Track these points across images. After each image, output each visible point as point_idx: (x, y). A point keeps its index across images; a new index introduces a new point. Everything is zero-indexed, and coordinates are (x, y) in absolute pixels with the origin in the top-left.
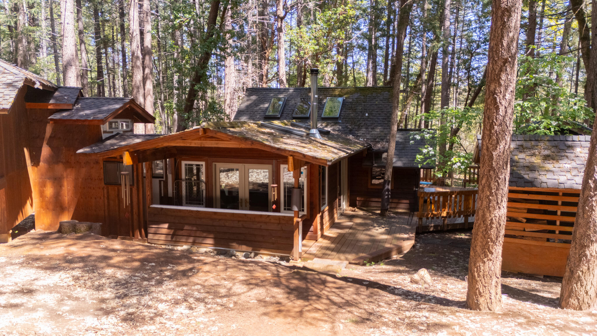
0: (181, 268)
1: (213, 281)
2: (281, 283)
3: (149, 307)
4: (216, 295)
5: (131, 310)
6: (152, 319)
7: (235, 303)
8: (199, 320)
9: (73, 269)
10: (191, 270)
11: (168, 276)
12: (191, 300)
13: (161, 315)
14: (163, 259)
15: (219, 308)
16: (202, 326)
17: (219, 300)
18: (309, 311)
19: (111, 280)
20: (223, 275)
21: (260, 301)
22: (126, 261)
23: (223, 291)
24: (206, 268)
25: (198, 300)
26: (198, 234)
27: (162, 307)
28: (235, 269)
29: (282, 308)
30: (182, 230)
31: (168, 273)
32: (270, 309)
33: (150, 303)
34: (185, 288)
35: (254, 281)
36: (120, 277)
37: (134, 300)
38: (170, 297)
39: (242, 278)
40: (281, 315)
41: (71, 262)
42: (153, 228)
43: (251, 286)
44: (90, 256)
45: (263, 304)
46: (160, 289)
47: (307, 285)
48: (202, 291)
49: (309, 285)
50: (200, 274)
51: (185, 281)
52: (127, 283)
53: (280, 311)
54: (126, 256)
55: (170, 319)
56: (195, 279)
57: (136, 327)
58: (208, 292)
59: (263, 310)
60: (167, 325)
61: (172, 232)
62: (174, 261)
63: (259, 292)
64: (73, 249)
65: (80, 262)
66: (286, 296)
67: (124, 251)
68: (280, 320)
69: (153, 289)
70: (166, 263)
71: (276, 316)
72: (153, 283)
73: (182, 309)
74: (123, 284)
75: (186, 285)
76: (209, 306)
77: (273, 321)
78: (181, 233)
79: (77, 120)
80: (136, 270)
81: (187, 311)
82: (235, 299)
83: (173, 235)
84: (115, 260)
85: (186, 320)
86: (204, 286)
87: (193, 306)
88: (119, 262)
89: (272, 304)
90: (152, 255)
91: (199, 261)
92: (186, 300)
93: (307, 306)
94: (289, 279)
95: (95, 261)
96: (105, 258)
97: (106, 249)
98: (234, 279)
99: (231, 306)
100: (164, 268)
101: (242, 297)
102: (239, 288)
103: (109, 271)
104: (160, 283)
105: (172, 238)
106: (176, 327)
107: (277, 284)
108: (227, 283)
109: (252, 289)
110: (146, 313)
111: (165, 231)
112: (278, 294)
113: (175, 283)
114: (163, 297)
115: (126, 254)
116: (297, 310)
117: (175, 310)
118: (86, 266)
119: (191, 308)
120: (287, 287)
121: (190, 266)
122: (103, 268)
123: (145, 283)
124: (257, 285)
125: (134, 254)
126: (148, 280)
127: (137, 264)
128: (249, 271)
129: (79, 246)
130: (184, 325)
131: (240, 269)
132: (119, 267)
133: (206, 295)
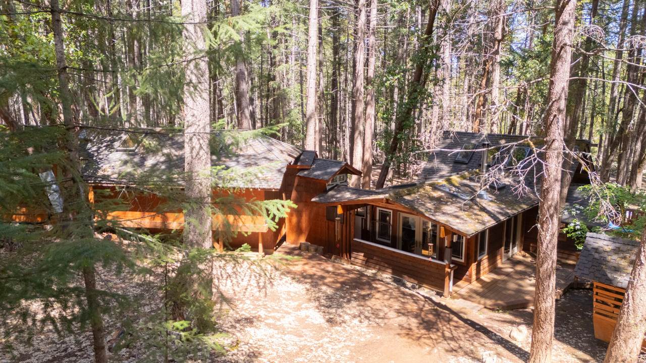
0: (363, 293)
1: (378, 307)
2: (420, 315)
3: (340, 316)
4: (377, 316)
5: (332, 316)
6: (340, 323)
7: (385, 324)
8: (363, 330)
9: (306, 283)
10: (368, 295)
11: (354, 298)
12: (362, 317)
13: (345, 323)
14: (354, 284)
15: (375, 325)
16: (363, 333)
17: (377, 320)
18: (425, 338)
19: (324, 294)
20: (386, 303)
21: (400, 325)
22: (333, 282)
23: (381, 314)
24: (378, 295)
25: (366, 317)
26: (382, 264)
27: (347, 318)
28: (395, 300)
29: (411, 333)
30: (372, 259)
31: (355, 295)
32: (404, 331)
33: (341, 314)
34: (361, 308)
35: (403, 311)
36: (329, 293)
37: (333, 310)
38: (352, 312)
39: (397, 307)
40: (407, 337)
41: (305, 277)
42: (354, 254)
43: (400, 314)
44: (315, 275)
45: (401, 328)
46: (348, 306)
47: (437, 321)
48: (370, 312)
49: (438, 320)
50: (373, 300)
51: (362, 303)
52: (332, 298)
53: (408, 334)
54: (334, 277)
55: (349, 326)
56: (368, 303)
57: (332, 326)
58: (373, 314)
59: (399, 331)
60: (347, 329)
61: (366, 259)
62: (361, 287)
63: (403, 320)
64: (306, 267)
65: (309, 279)
66: (418, 325)
67: (333, 273)
68: (405, 339)
69: (345, 305)
70: (355, 288)
71: (404, 337)
72: (345, 301)
73: (356, 321)
74: (330, 299)
75: (362, 306)
76: (370, 323)
77: (401, 339)
78: (371, 261)
79: (312, 178)
80: (337, 289)
81: (359, 323)
82: (386, 321)
83: (367, 262)
84: (328, 280)
85: (356, 328)
86: (372, 309)
87: (362, 321)
88: (330, 282)
89: (406, 328)
90: (348, 280)
91: (376, 288)
92: (359, 316)
93: (426, 334)
94: (427, 313)
95: (317, 279)
96: (323, 278)
97: (323, 270)
98: (391, 307)
99: (382, 325)
100: (353, 291)
101: (391, 321)
102: (392, 314)
103: (324, 288)
104: (349, 301)
105: (366, 263)
106: (350, 331)
107: (416, 316)
108: (386, 309)
109: (399, 316)
110: (338, 319)
111: (362, 258)
112: (414, 323)
113: (357, 303)
114: (349, 312)
115: (334, 276)
116: (418, 335)
117: (353, 321)
118: (312, 282)
119: (361, 322)
120: (423, 319)
121: (369, 292)
122: (321, 285)
123: (341, 300)
124: (404, 314)
125: (339, 277)
126: (343, 298)
127: (339, 285)
128: (403, 303)
129: (310, 265)
130: (355, 330)
131: (399, 300)
132: (329, 286)
133: (371, 315)
